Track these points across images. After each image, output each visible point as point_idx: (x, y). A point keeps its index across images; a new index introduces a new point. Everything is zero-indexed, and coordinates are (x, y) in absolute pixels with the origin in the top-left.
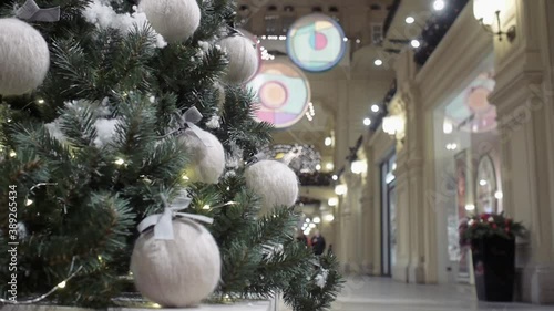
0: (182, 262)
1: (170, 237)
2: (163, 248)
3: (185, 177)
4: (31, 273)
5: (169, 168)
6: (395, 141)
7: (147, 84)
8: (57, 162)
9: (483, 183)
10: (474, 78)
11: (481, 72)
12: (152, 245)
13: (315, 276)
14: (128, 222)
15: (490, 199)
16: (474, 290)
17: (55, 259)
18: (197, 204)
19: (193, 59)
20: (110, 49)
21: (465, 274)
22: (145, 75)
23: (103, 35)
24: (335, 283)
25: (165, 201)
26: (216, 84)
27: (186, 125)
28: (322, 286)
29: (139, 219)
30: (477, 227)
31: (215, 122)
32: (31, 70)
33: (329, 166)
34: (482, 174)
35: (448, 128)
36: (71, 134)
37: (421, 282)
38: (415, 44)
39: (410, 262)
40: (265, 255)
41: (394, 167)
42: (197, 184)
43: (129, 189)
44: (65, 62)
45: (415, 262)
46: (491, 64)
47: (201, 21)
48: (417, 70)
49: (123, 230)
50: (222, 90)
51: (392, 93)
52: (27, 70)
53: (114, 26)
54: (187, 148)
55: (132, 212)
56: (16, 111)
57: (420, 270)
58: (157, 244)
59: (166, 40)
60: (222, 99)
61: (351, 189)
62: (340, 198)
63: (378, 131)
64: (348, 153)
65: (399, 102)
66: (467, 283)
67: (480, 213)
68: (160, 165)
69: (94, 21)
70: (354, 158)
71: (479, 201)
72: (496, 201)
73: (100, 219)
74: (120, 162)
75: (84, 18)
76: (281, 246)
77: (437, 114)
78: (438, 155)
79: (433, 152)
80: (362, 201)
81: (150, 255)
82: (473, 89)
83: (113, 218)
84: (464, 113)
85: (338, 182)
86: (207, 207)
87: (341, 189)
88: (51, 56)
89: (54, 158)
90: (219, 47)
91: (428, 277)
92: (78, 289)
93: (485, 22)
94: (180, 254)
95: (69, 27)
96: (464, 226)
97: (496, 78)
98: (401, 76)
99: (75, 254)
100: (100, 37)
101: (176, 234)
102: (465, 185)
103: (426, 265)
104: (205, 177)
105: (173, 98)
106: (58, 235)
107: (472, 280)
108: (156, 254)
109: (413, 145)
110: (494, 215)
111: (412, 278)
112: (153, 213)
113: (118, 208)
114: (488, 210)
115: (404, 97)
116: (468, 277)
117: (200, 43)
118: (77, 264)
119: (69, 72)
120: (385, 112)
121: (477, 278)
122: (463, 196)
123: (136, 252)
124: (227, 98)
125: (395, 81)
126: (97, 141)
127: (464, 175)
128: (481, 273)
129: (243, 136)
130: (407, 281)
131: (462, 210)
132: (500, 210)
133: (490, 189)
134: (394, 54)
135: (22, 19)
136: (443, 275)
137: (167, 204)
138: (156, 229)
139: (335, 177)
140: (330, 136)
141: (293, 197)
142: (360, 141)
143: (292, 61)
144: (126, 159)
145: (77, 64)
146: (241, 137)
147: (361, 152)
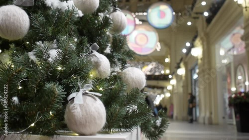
0: (87, 114)
1: (82, 102)
2: (79, 108)
3: (91, 76)
4: (19, 120)
5: (83, 71)
6: (197, 60)
7: (73, 33)
8: (32, 69)
9: (240, 77)
10: (234, 29)
11: (237, 26)
12: (73, 107)
13: (156, 121)
14: (62, 96)
15: (243, 85)
16: (235, 127)
17: (30, 113)
18: (96, 88)
19: (96, 22)
20: (57, 18)
21: (231, 120)
22: (71, 29)
23: (54, 12)
24: (165, 124)
25: (80, 86)
26: (108, 33)
27: (92, 52)
28: (159, 126)
29: (68, 95)
30: (236, 98)
31: (108, 50)
32: (21, 28)
33: (168, 71)
34: (239, 73)
35: (222, 52)
36: (38, 57)
37: (211, 123)
38: (206, 14)
39: (205, 114)
40: (129, 111)
41: (197, 71)
42: (96, 78)
43: (64, 81)
44: (37, 24)
45: (208, 114)
46: (242, 22)
47: (100, 4)
48: (207, 26)
49: (60, 100)
50: (111, 36)
51: (195, 37)
52: (19, 28)
53: (59, 8)
54: (91, 62)
55: (64, 91)
56: (18, 48)
57: (210, 119)
58: (76, 105)
59: (83, 13)
60: (111, 40)
61: (178, 81)
62: (173, 86)
63: (189, 55)
64: (176, 65)
65: (199, 41)
66: (232, 124)
67: (238, 91)
68: (78, 70)
69: (50, 5)
70: (179, 67)
71: (237, 86)
72: (245, 86)
73: (49, 95)
74: (60, 68)
75: (46, 4)
76: (136, 107)
77: (217, 46)
78: (218, 65)
79: (215, 64)
80: (183, 87)
81: (72, 111)
82: (234, 35)
83: (55, 94)
84: (230, 45)
85: (172, 78)
86: (101, 89)
87: (173, 82)
88: (30, 22)
89: (31, 68)
90: (108, 16)
91: (214, 121)
92: (41, 127)
93: (239, 3)
94: (86, 111)
95: (39, 8)
96: (230, 98)
97: (245, 28)
98: (200, 29)
99: (39, 111)
100: (53, 12)
101: (84, 101)
102: (231, 78)
103: (213, 116)
104: (100, 75)
105: (86, 39)
106: (33, 102)
107: (234, 123)
108: (75, 111)
109: (206, 61)
110: (245, 93)
111: (207, 122)
112: (74, 92)
113: (58, 90)
114: (242, 90)
115: (202, 39)
116: (233, 121)
117: (99, 14)
118: (39, 115)
119: (39, 29)
120: (192, 46)
121: (237, 122)
122: (230, 84)
123: (67, 110)
124: (113, 39)
125: (197, 32)
126: (50, 59)
127: (230, 73)
128: (238, 120)
129: (120, 56)
130: (204, 123)
131: (230, 91)
132: (247, 90)
133: (242, 80)
134: (196, 20)
135: (17, 6)
136: (221, 121)
137: (81, 87)
138: (75, 99)
139: (170, 76)
140: (167, 57)
141: (143, 84)
142: (181, 60)
143: (150, 24)
144: (62, 67)
145: (42, 25)
146: (120, 57)
147: (182, 65)
